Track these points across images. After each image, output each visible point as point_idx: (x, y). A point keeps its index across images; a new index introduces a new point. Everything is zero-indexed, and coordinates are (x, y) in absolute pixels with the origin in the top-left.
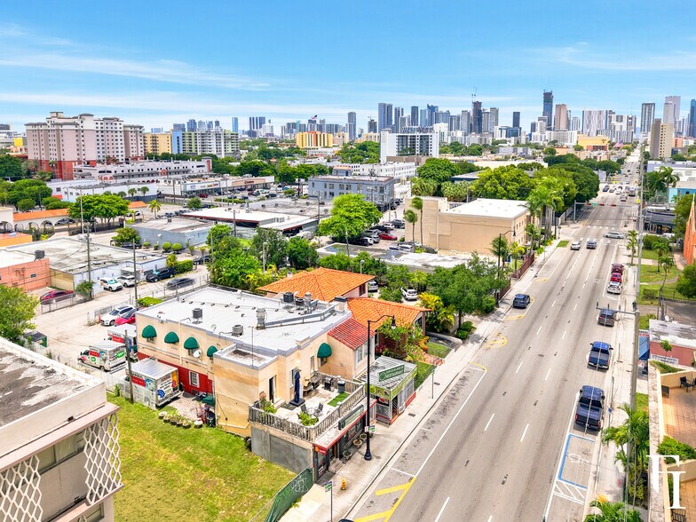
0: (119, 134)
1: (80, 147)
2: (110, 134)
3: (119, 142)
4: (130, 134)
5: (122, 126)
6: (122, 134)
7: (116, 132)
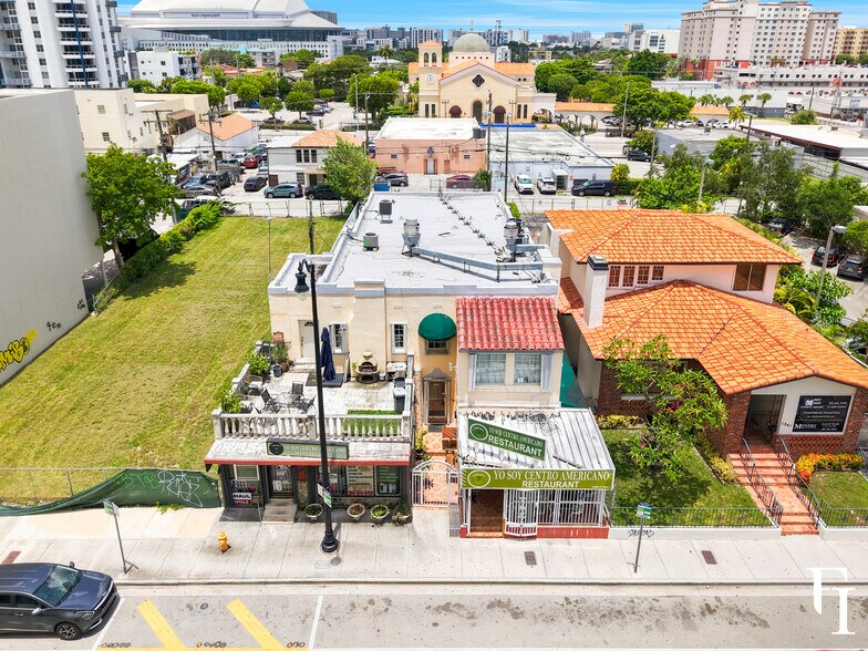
0: (799, 24)
1: (732, 42)
2: (786, 24)
3: (797, 36)
4: (817, 24)
5: (807, 13)
6: (805, 25)
7: (796, 21)
